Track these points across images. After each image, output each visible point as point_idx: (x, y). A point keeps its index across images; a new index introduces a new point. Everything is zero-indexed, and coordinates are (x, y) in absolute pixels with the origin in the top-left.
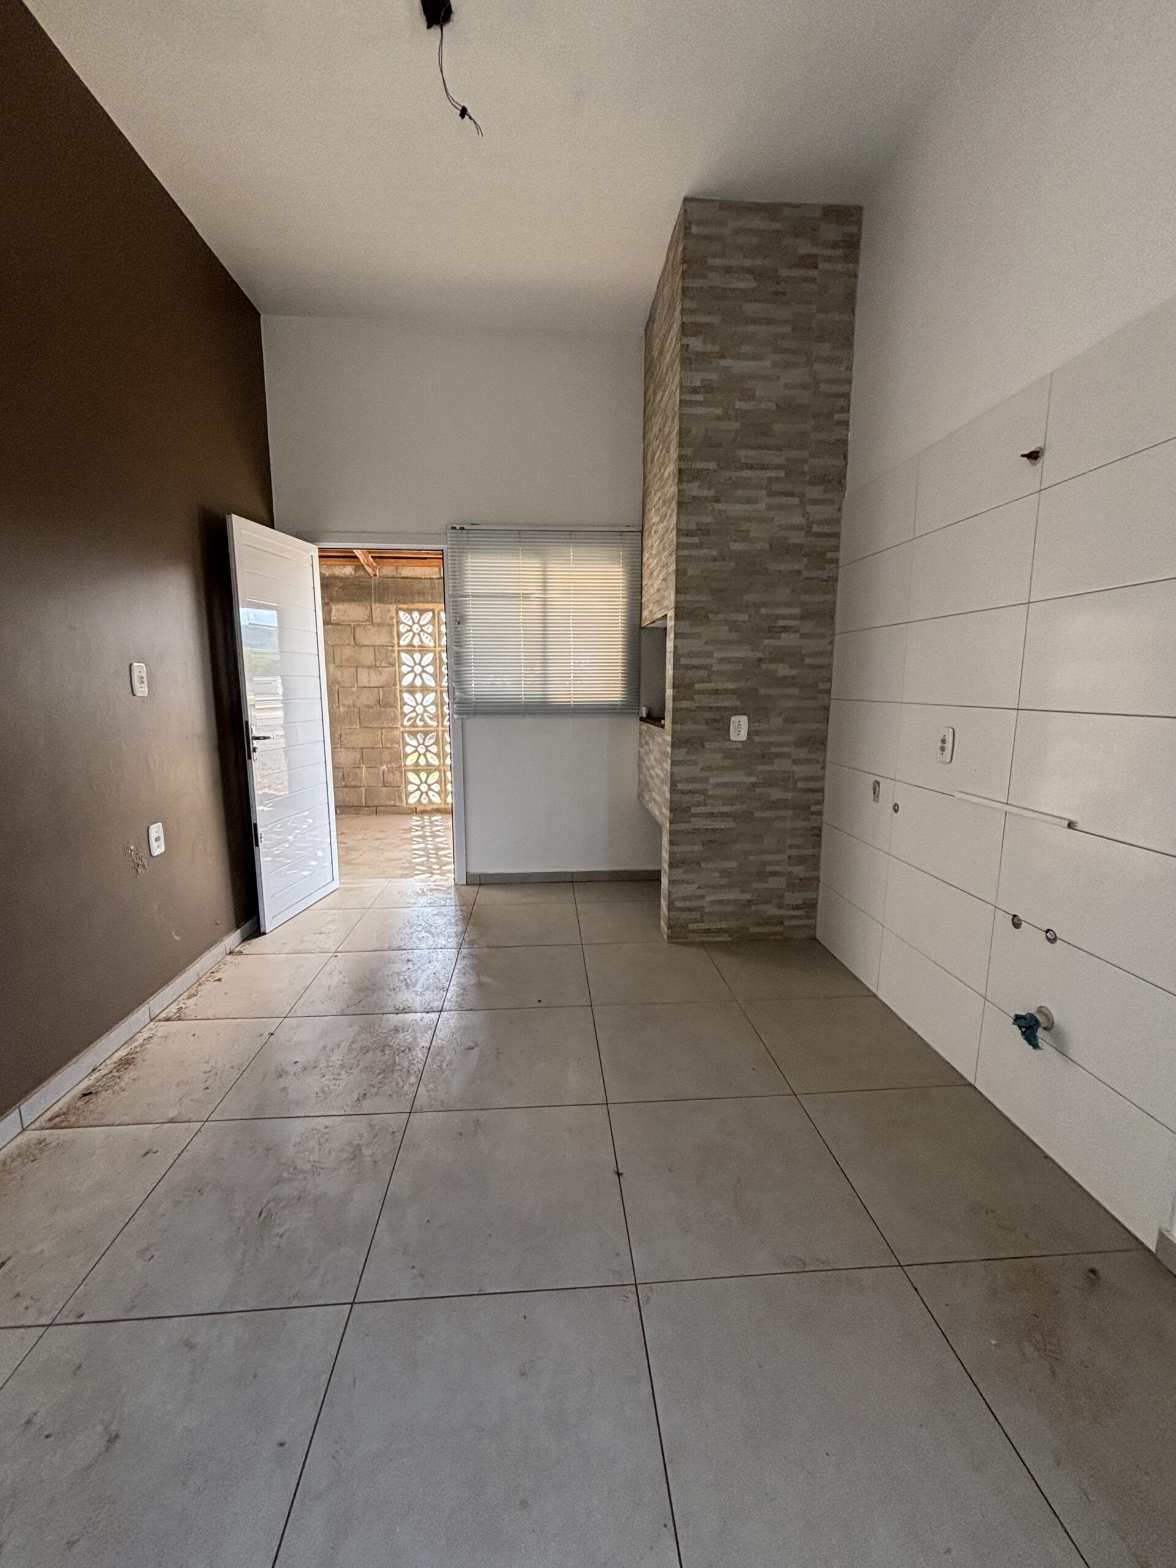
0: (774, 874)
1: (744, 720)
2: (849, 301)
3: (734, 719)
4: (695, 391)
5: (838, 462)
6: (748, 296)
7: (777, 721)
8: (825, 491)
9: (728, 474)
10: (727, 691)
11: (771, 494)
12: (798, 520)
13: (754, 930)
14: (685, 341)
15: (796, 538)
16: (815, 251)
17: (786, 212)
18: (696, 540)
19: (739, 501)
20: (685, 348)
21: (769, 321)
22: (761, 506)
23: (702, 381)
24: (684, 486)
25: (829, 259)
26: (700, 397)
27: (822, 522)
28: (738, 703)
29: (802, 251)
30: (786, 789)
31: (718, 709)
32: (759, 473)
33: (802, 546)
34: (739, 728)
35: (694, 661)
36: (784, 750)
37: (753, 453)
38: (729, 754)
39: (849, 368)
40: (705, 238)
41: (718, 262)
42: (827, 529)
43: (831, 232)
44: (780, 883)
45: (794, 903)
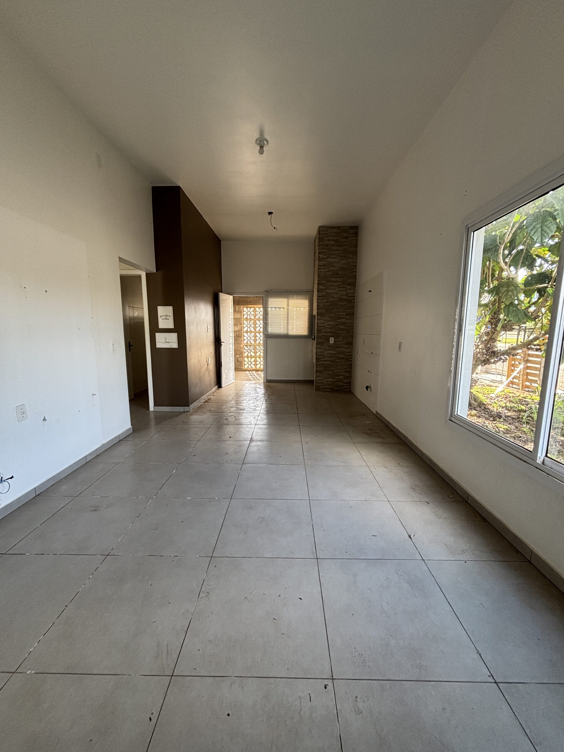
0: (340, 375)
1: (333, 338)
2: (356, 246)
3: (331, 338)
4: (321, 266)
5: (355, 280)
6: (333, 245)
7: (341, 339)
8: (351, 287)
9: (328, 284)
10: (329, 332)
11: (339, 287)
12: (345, 293)
13: (336, 388)
14: (319, 255)
15: (345, 297)
16: (348, 235)
17: (341, 228)
18: (321, 298)
19: (331, 289)
20: (319, 257)
21: (338, 250)
22: (336, 290)
23: (323, 264)
24: (319, 286)
25: (351, 237)
26: (322, 267)
27: (351, 293)
28: (332, 335)
29: (345, 236)
30: (343, 355)
31: (327, 336)
32: (336, 283)
33: (346, 299)
34: (332, 340)
35: (321, 325)
36: (342, 345)
37: (334, 279)
38: (330, 346)
39: (356, 260)
40: (323, 234)
41: (326, 239)
42: (352, 295)
43: (352, 231)
44: (342, 377)
45: (345, 382)
